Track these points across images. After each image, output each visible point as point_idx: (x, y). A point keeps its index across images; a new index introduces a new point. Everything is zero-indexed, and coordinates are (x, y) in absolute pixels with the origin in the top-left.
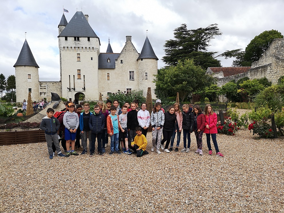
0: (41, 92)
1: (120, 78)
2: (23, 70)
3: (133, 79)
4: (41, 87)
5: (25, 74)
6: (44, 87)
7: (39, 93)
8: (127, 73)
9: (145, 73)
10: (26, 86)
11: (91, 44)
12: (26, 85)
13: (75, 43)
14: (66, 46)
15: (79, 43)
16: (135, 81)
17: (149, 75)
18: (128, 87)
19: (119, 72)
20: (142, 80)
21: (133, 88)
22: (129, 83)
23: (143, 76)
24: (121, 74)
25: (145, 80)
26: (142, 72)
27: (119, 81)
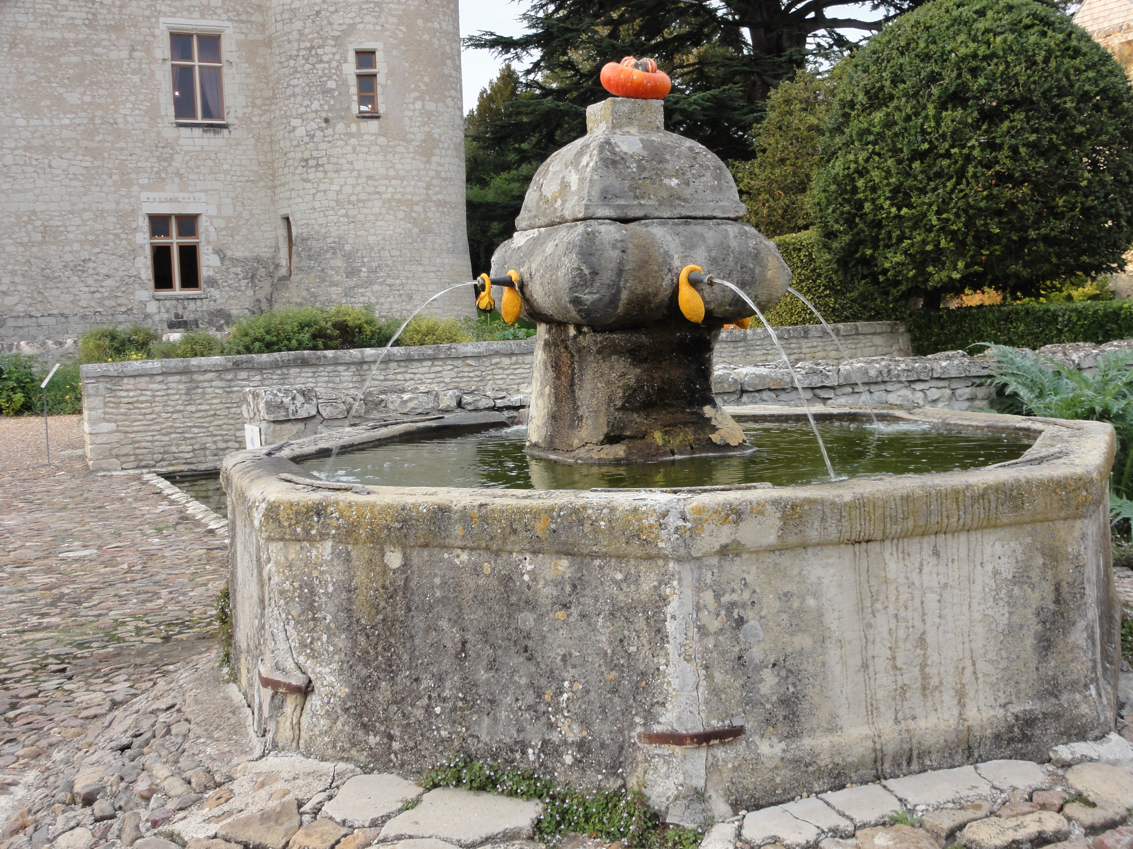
1: (73, 98)
3: (207, 113)
8: (148, 49)
9: (352, 57)
16: (236, 134)
17: (390, 74)
18: (163, 195)
19: (57, 35)
20: (327, 121)
21: (219, 207)
22: (178, 158)
23: (332, 84)
24: (75, 59)
25: (354, 128)
26: (316, 42)
27: (66, 133)
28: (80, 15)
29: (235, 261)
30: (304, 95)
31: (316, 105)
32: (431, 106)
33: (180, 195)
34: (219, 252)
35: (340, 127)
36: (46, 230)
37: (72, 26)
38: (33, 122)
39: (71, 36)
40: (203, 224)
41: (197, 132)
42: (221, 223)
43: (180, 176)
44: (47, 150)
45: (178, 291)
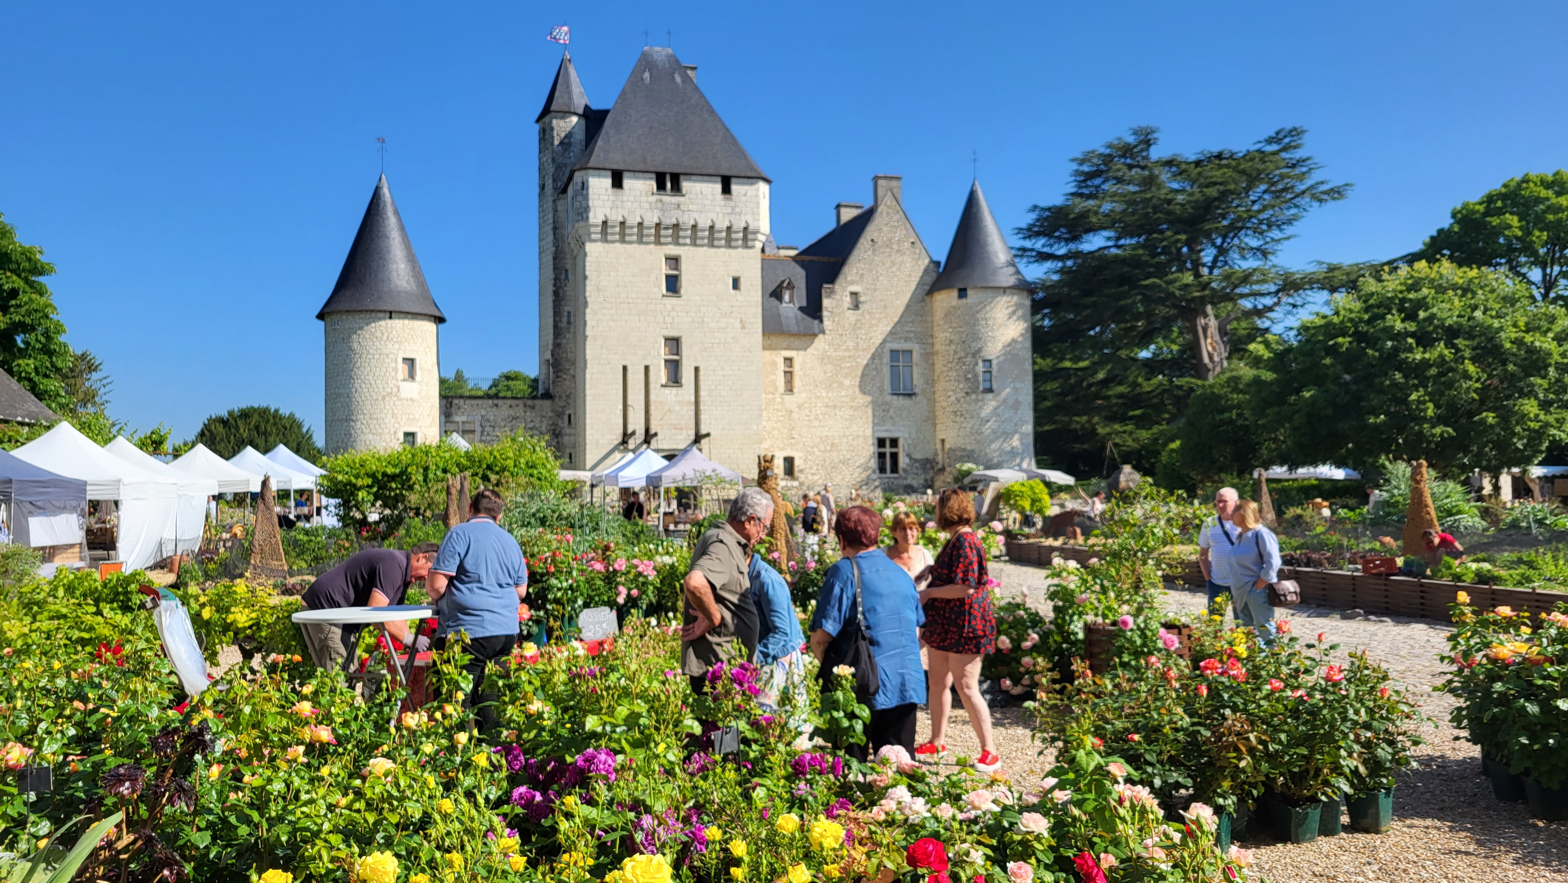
1: (847, 383)
2: (378, 334)
5: (391, 356)
6: (467, 427)
8: (880, 358)
9: (980, 363)
10: (393, 420)
11: (737, 210)
12: (394, 416)
13: (660, 205)
14: (615, 217)
15: (679, 205)
16: (919, 398)
17: (999, 370)
18: (885, 428)
19: (841, 354)
20: (967, 393)
21: (910, 434)
22: (892, 411)
23: (969, 376)
24: (848, 365)
25: (980, 397)
26: (963, 355)
27: (844, 399)
28: (851, 344)
29: (916, 461)
30: (956, 380)
31: (961, 386)
32: (1018, 385)
33: (892, 428)
34: (909, 456)
35: (973, 396)
36: (833, 444)
37: (847, 350)
38: (830, 394)
39: (847, 354)
40: (901, 442)
41: (901, 398)
42: (910, 442)
43: (892, 418)
44: (834, 407)
45: (889, 474)
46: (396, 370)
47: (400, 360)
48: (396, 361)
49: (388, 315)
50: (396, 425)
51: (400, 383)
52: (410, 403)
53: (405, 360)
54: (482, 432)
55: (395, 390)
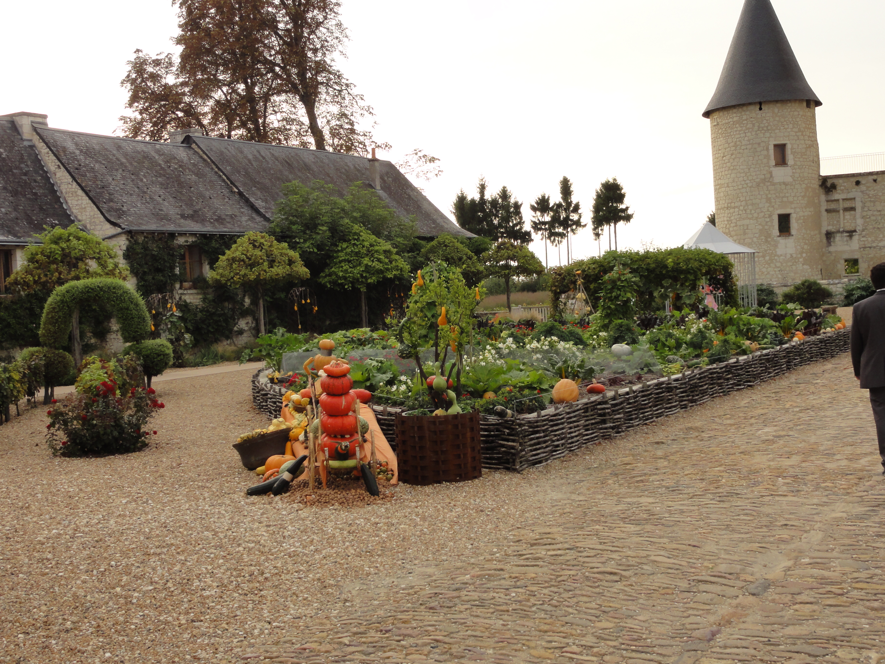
0: (831, 228)
2: (750, 126)
4: (833, 206)
5: (762, 144)
6: (848, 204)
7: (820, 233)
10: (767, 205)
12: (768, 200)
46: (767, 157)
47: (771, 148)
48: (768, 149)
49: (758, 107)
50: (771, 209)
51: (773, 169)
52: (783, 187)
53: (776, 146)
54: (863, 208)
55: (768, 176)
